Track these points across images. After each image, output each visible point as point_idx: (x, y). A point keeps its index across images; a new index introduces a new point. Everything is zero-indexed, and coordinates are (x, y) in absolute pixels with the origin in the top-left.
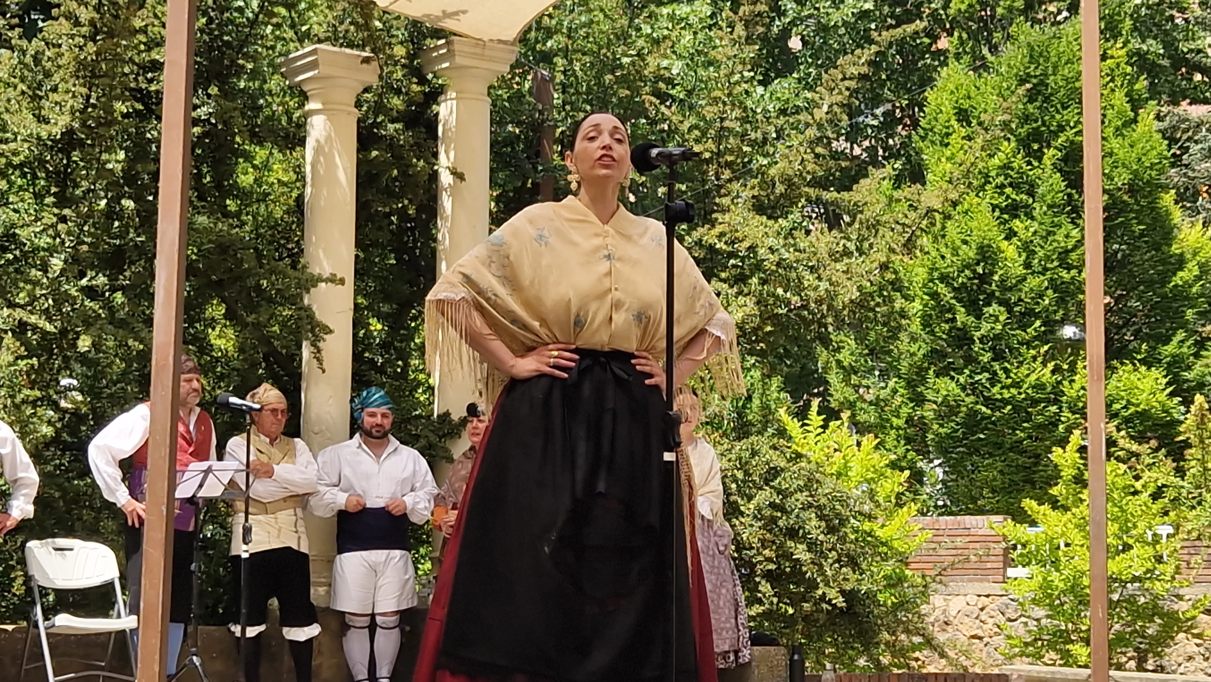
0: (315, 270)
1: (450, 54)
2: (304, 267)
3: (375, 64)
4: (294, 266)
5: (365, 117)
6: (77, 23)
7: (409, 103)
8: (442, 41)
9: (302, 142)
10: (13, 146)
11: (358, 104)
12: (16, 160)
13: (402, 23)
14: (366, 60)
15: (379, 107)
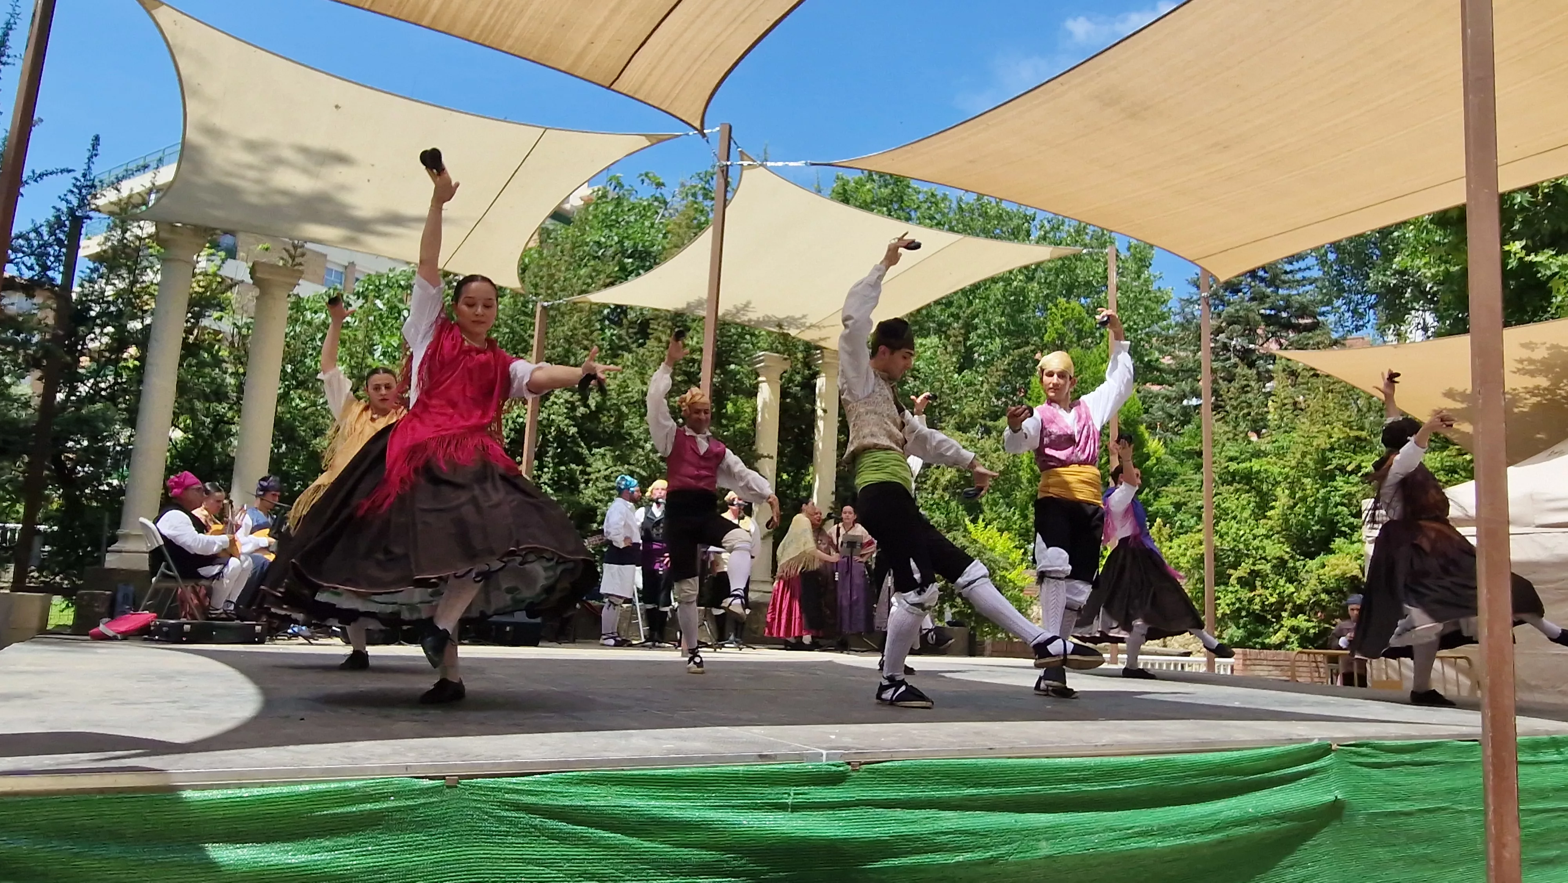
0: (760, 452)
1: (822, 358)
2: (755, 450)
3: (789, 361)
4: (750, 449)
5: (784, 384)
6: (660, 341)
7: (803, 378)
8: (818, 352)
9: (756, 395)
10: (631, 394)
11: (781, 379)
12: (632, 401)
13: (801, 343)
14: (785, 359)
15: (790, 380)
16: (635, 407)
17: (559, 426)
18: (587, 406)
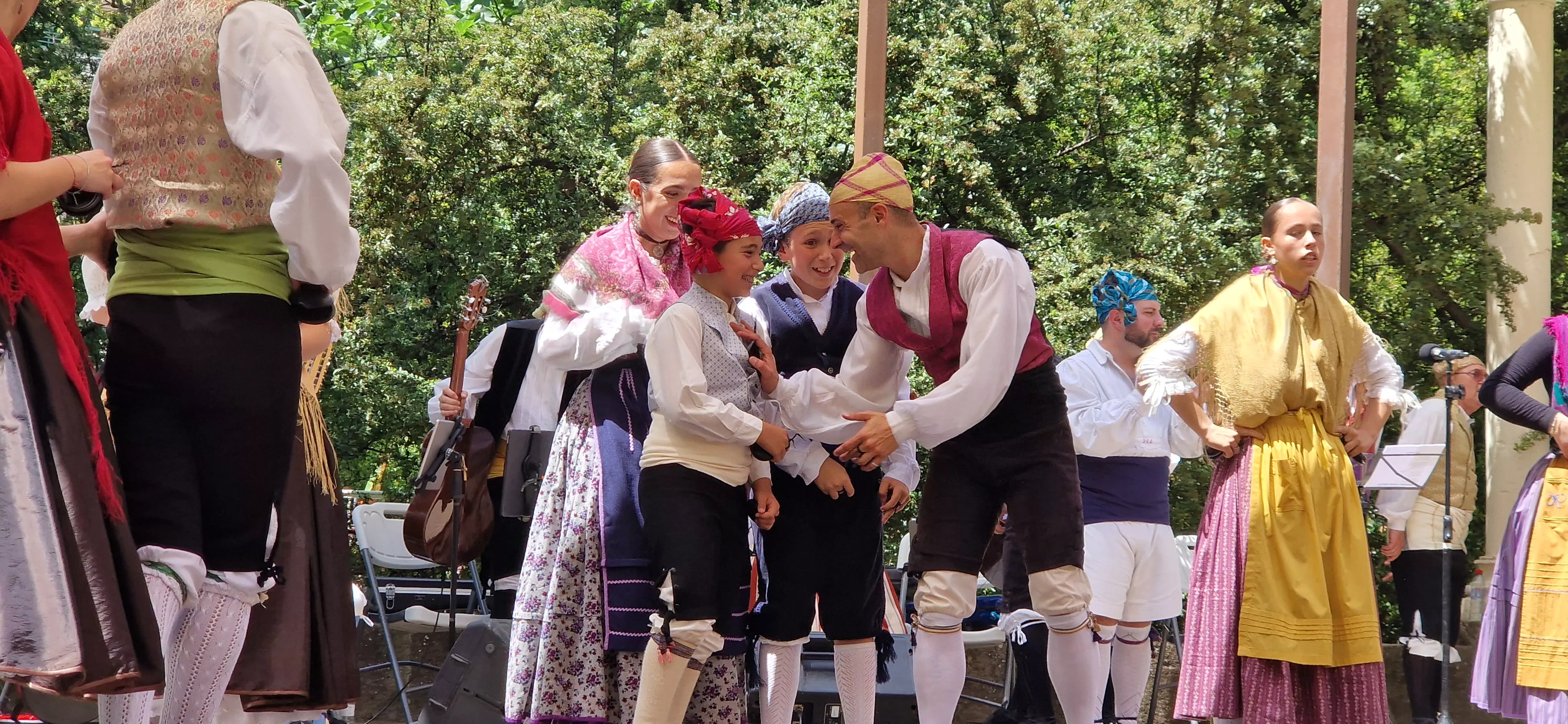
0: (1502, 204)
16: (1144, 97)
17: (940, 162)
18: (1012, 101)
